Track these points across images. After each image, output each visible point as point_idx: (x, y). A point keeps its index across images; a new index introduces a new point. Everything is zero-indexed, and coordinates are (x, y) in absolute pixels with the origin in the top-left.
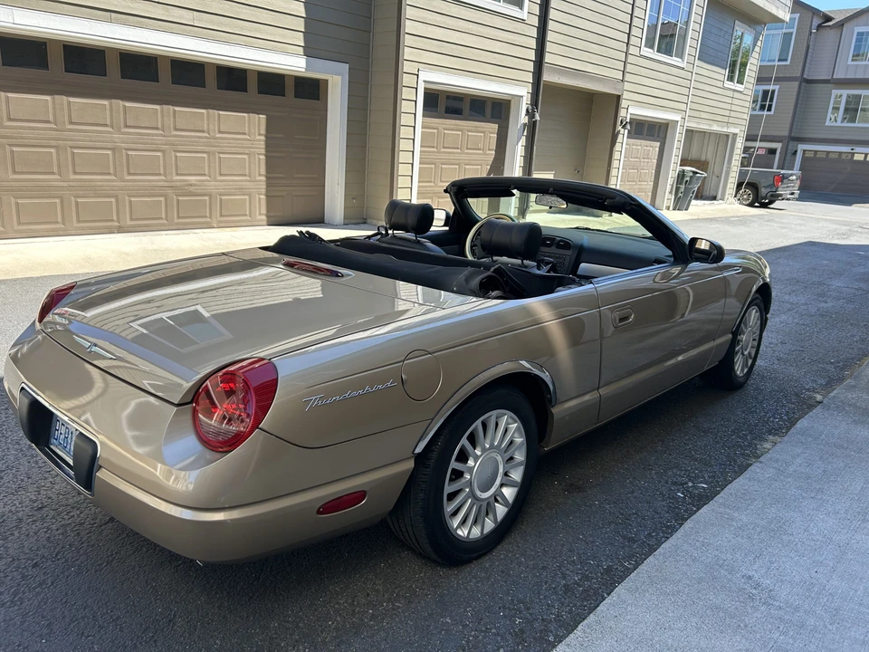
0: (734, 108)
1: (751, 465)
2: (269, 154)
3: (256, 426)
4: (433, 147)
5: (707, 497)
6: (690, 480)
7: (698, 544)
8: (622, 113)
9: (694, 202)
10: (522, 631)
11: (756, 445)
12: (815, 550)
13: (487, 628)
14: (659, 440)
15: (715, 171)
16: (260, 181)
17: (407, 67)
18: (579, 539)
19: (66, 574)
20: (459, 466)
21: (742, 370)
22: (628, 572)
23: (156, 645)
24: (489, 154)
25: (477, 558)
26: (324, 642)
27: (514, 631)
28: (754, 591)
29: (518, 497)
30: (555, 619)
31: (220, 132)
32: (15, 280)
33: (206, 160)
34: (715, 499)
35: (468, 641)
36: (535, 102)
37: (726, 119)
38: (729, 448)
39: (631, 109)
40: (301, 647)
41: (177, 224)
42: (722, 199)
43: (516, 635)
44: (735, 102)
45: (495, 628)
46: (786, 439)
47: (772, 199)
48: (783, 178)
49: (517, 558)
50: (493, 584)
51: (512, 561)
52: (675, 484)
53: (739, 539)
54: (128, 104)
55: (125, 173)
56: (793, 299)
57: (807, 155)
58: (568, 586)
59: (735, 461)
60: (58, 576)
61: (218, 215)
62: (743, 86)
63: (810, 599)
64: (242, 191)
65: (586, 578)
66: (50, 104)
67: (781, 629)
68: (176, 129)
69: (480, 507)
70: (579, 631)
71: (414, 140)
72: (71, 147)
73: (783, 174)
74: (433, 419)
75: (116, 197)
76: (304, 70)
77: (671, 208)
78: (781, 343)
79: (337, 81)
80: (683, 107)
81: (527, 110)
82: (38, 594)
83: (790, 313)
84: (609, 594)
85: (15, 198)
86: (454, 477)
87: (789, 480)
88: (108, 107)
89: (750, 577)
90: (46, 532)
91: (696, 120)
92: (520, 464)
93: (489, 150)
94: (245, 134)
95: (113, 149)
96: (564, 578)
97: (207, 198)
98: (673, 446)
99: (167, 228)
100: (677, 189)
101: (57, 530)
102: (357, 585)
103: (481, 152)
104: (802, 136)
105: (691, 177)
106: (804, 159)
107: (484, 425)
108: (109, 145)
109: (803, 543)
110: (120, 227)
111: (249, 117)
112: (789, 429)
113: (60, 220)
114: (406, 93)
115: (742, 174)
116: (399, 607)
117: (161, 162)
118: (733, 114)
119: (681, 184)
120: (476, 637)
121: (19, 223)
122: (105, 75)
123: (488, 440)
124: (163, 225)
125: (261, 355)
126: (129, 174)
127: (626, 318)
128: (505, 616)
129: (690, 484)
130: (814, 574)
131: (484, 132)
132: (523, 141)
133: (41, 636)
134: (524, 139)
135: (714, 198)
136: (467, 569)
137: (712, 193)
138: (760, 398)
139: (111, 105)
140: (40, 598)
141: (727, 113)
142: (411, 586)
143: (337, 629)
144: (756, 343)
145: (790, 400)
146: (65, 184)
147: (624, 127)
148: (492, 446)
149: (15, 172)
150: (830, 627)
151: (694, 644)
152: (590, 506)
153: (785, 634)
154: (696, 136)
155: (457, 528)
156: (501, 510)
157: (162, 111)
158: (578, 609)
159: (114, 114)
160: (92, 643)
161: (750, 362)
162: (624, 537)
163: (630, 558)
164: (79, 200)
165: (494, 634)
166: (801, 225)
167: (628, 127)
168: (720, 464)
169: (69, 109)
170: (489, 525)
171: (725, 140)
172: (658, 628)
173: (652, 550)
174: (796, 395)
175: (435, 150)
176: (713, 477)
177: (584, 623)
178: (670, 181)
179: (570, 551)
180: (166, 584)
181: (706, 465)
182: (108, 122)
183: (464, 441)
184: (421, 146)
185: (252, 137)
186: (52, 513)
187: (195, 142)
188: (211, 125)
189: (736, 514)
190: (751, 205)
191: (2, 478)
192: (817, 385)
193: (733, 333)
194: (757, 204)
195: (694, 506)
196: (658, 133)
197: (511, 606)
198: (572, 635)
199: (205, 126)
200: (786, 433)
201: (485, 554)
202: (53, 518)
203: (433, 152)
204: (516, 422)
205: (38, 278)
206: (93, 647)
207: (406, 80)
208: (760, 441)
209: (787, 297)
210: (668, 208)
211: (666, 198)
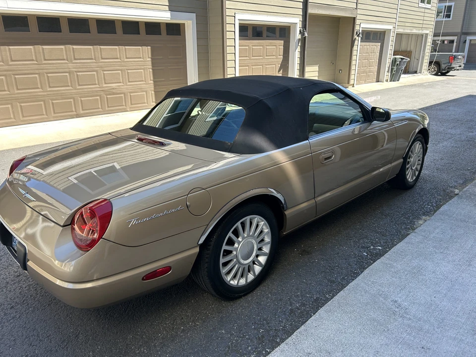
0: (425, 19)
1: (409, 234)
2: (154, 68)
3: (100, 237)
4: (247, 57)
5: (381, 254)
6: (372, 245)
7: (370, 283)
8: (357, 28)
9: (403, 76)
10: (263, 337)
11: (414, 222)
12: (437, 284)
13: (244, 336)
14: (358, 222)
15: (416, 56)
16: (151, 83)
17: (228, 12)
18: (303, 282)
19: (27, 312)
20: (229, 248)
21: (412, 178)
22: (327, 300)
23: (67, 350)
24: (279, 58)
25: (244, 295)
26: (155, 346)
27: (258, 336)
28: (397, 310)
29: (268, 261)
30: (282, 329)
31: (127, 58)
32: (20, 148)
33: (120, 74)
34: (385, 255)
35: (232, 344)
36: (304, 26)
37: (421, 26)
38: (398, 225)
39: (362, 25)
40: (142, 349)
41: (108, 111)
42: (420, 73)
43: (259, 339)
44: (426, 15)
45: (248, 335)
46: (432, 217)
47: (449, 70)
48: (455, 57)
49: (267, 294)
50: (251, 310)
51: (263, 297)
52: (363, 247)
53: (394, 279)
54: (75, 47)
55: (77, 85)
56: (453, 131)
57: (472, 42)
58: (292, 310)
59: (400, 232)
60: (23, 313)
61: (130, 104)
62: (431, 5)
63: (428, 313)
64: (142, 90)
65: (304, 305)
66: (33, 50)
67: (408, 332)
68: (102, 59)
69: (244, 268)
70: (293, 336)
71: (235, 54)
72: (46, 73)
73: (455, 56)
74: (208, 225)
75: (74, 98)
76: (169, 19)
77: (389, 81)
78: (441, 159)
79: (189, 23)
80: (394, 21)
81: (300, 31)
82: (12, 323)
83: (450, 140)
84: (314, 314)
85: (19, 103)
86: (225, 254)
87: (430, 242)
88: (64, 49)
89: (396, 301)
90: (20, 289)
91: (403, 27)
92: (268, 243)
93: (279, 55)
94: (140, 58)
95: (69, 72)
96: (291, 305)
97: (123, 95)
98: (366, 225)
99: (103, 113)
100: (392, 69)
101: (25, 288)
102: (177, 313)
103: (275, 57)
104: (469, 31)
105: (400, 62)
106: (470, 45)
107: (243, 225)
108: (67, 70)
109: (431, 280)
110: (77, 115)
111: (142, 48)
112: (435, 211)
113: (44, 113)
114: (228, 28)
115: (432, 56)
116: (198, 325)
117: (96, 77)
118: (425, 22)
119: (394, 66)
120: (237, 341)
121: (23, 116)
122: (61, 32)
123: (246, 233)
124: (100, 112)
125: (105, 197)
126: (79, 85)
127: (330, 157)
128: (255, 329)
129: (372, 247)
130: (433, 298)
131: (275, 46)
132: (299, 49)
133: (10, 347)
134: (299, 47)
135: (416, 72)
136: (238, 301)
137: (414, 70)
138: (422, 193)
139: (65, 48)
140: (12, 325)
141: (421, 22)
142: (206, 313)
143: (163, 338)
144: (420, 162)
145: (440, 194)
146: (45, 93)
147: (358, 36)
148: (248, 236)
149: (18, 89)
150: (437, 330)
151: (357, 341)
152: (312, 263)
153: (409, 334)
154: (404, 37)
155: (230, 280)
156: (258, 269)
157: (94, 49)
158: (296, 323)
159: (68, 53)
160: (35, 349)
161: (417, 173)
162: (329, 280)
163: (330, 292)
164: (54, 102)
165: (247, 339)
166: (466, 85)
167: (361, 35)
168: (392, 235)
169: (43, 53)
170: (251, 277)
171: (421, 38)
172: (338, 332)
173: (343, 287)
174: (444, 190)
175: (248, 58)
176: (386, 242)
177: (297, 331)
178: (387, 65)
179: (297, 289)
180: (77, 316)
181: (383, 235)
182: (65, 58)
183: (230, 234)
184: (240, 57)
185: (145, 59)
186: (24, 278)
187: (113, 65)
188: (121, 55)
189: (395, 264)
190: (436, 75)
191: (1, 260)
192: (457, 184)
193: (403, 158)
194: (439, 74)
195: (372, 260)
196: (380, 38)
197: (259, 323)
198: (290, 338)
199: (118, 55)
200: (433, 214)
201: (249, 293)
202: (24, 281)
203: (247, 59)
204: (263, 221)
205: (32, 146)
206: (35, 352)
207: (228, 20)
208: (417, 219)
209: (450, 130)
210: (387, 81)
211: (385, 75)
